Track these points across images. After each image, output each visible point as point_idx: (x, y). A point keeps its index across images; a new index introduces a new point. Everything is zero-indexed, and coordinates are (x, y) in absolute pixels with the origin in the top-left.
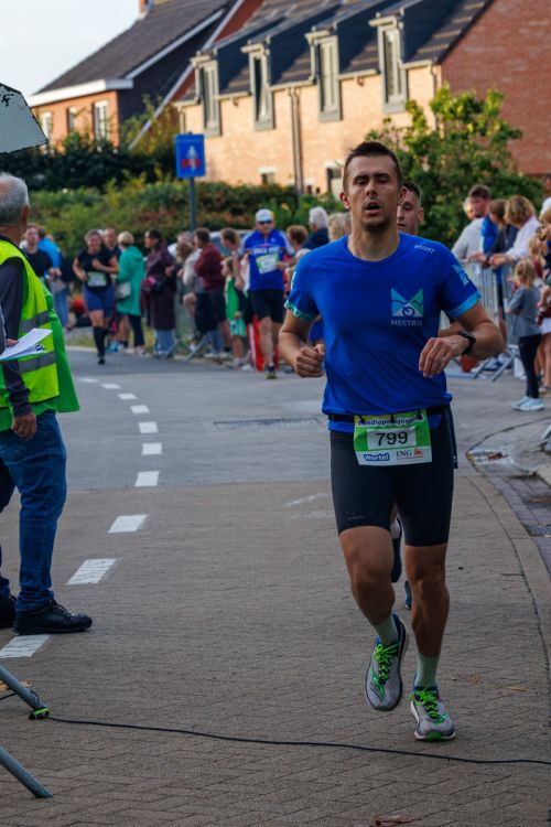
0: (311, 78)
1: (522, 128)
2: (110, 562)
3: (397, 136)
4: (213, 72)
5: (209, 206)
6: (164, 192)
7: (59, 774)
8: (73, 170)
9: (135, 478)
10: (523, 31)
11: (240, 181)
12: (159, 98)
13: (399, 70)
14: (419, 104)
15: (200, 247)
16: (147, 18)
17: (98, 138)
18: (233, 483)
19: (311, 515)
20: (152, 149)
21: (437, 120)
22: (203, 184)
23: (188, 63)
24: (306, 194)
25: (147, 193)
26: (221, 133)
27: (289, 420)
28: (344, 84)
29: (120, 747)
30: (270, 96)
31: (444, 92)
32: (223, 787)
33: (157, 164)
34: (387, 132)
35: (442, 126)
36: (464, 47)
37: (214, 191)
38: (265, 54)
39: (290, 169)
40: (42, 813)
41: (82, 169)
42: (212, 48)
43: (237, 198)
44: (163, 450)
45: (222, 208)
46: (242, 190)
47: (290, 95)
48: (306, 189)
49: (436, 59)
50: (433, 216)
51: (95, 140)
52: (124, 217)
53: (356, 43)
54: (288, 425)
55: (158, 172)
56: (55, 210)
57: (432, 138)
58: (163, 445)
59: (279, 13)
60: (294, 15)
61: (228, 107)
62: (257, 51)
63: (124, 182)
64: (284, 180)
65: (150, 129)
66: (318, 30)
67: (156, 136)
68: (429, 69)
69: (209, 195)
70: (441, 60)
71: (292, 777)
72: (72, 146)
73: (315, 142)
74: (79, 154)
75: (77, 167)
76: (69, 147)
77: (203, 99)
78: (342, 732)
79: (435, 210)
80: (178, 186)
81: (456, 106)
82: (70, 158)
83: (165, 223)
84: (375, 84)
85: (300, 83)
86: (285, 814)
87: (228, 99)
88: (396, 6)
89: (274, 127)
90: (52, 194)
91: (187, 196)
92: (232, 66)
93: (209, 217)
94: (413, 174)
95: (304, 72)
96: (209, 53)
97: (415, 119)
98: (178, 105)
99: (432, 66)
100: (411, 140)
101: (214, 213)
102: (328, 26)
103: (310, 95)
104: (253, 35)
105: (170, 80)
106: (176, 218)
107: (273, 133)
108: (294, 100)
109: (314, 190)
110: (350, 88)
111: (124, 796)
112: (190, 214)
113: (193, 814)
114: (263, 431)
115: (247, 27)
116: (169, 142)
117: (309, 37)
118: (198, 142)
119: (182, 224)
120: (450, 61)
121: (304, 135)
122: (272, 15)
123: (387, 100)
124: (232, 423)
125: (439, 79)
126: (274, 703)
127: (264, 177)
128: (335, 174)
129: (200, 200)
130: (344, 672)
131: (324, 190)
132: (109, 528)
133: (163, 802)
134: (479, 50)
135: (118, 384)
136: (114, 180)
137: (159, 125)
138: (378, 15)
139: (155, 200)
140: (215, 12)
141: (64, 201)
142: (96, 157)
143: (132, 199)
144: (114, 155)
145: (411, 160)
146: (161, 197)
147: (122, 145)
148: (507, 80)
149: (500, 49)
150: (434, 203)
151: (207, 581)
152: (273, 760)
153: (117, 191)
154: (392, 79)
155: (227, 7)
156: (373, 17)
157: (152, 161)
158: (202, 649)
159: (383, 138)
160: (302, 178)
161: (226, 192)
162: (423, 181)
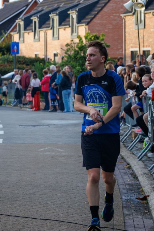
0: (50, 27)
1: (110, 44)
3: (74, 45)
4: (22, 24)
5: (20, 63)
6: (7, 58)
10: (112, 17)
11: (29, 56)
12: (6, 31)
13: (76, 26)
14: (81, 36)
16: (4, 8)
18: (24, 143)
19: (46, 154)
20: (4, 46)
21: (86, 41)
22: (18, 56)
23: (15, 21)
24: (48, 61)
25: (2, 58)
26: (24, 42)
27: (41, 126)
28: (60, 30)
30: (38, 32)
31: (88, 33)
33: (5, 50)
34: (72, 44)
35: (87, 43)
36: (95, 20)
37: (21, 58)
38: (37, 20)
39: (43, 53)
42: (22, 17)
43: (28, 61)
44: (4, 133)
45: (23, 64)
46: (29, 59)
47: (44, 32)
48: (48, 59)
49: (86, 23)
50: (84, 69)
53: (64, 18)
54: (40, 127)
55: (5, 53)
57: (85, 46)
58: (4, 131)
59: (42, 8)
60: (46, 9)
61: (26, 35)
62: (35, 19)
64: (42, 56)
65: (4, 40)
66: (53, 14)
67: (5, 42)
68: (84, 26)
69: (20, 60)
70: (88, 24)
73: (51, 46)
77: (19, 32)
78: (53, 217)
80: (11, 57)
81: (92, 37)
83: (7, 67)
84: (69, 30)
85: (47, 29)
87: (26, 32)
88: (75, 8)
89: (39, 41)
91: (14, 60)
92: (28, 23)
93: (19, 66)
94: (78, 56)
95: (48, 26)
96: (21, 19)
97: (80, 41)
98: (12, 33)
99: (85, 25)
100: (78, 47)
101: (21, 65)
102: (56, 13)
103: (50, 32)
104: (34, 14)
105: (10, 26)
106: (10, 66)
107: (39, 42)
108: (45, 33)
109: (50, 60)
110: (62, 31)
112: (14, 65)
114: (33, 128)
115: (33, 12)
116: (9, 44)
117: (50, 15)
118: (17, 44)
119: (12, 67)
120: (90, 24)
121: (48, 44)
122: (40, 9)
123: (72, 35)
124: (24, 126)
125: (87, 29)
126: (34, 208)
127: (36, 55)
128: (56, 55)
129: (17, 61)
130: (54, 200)
131: (53, 60)
134: (99, 21)
137: (6, 39)
138: (70, 10)
139: (4, 60)
140: (23, 7)
145: (78, 52)
146: (6, 60)
148: (106, 30)
149: (105, 22)
151: (16, 171)
152: (33, 224)
154: (73, 29)
155: (27, 6)
156: (69, 11)
157: (4, 49)
158: (14, 191)
159: (70, 46)
160: (47, 56)
161: (25, 59)
162: (81, 58)
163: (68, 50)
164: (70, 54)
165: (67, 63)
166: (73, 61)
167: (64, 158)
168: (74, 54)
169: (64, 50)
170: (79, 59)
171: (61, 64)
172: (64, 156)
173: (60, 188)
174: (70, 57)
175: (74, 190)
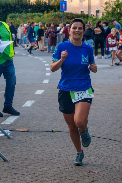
2: (33, 101)
3: (112, 3)
5: (68, 18)
7: (11, 155)
8: (37, 8)
9: (43, 81)
11: (76, 13)
15: (64, 27)
17: (43, 1)
20: (56, 4)
22: (67, 13)
25: (54, 15)
26: (72, 1)
29: (28, 149)
32: (52, 161)
34: (110, 2)
37: (69, 15)
39: (87, 10)
40: (5, 166)
41: (39, 8)
43: (75, 16)
44: (51, 75)
45: (71, 19)
46: (76, 15)
48: (91, 15)
51: (43, 2)
52: (48, 20)
55: (57, 10)
56: (32, 17)
57: (120, 4)
63: (49, 12)
64: (86, 13)
67: (57, 1)
69: (68, 15)
71: (69, 159)
72: (37, 3)
73: (93, 4)
74: (39, 5)
75: (38, 8)
76: (36, 3)
79: (120, 21)
80: (61, 13)
82: (37, 6)
83: (58, 21)
86: (67, 169)
89: (84, 0)
90: (32, 14)
91: (63, 16)
94: (115, 12)
100: (115, 4)
101: (69, 20)
106: (60, 20)
107: (84, 2)
109: (93, 15)
111: (27, 162)
112: (63, 19)
113: (43, 168)
118: (65, 3)
121: (91, 3)
126: (68, 139)
127: (82, 12)
128: (98, 12)
129: (66, 17)
131: (95, 14)
132: (34, 93)
133: (36, 164)
135: (43, 59)
136: (46, 11)
139: (56, 16)
141: (34, 15)
142: (42, 6)
143: (50, 16)
144: (47, 5)
145: (115, 9)
146: (57, 15)
147: (49, 3)
150: (120, 19)
151: (56, 107)
152: (66, 154)
153: (47, 14)
157: (56, 7)
158: (52, 124)
159: (109, 4)
160: (90, 12)
161: (72, 15)
162: (118, 14)
163: (107, 7)
164: (109, 10)
165: (106, 18)
166: (111, 17)
167: (98, 96)
168: (112, 11)
169: (104, 7)
170: (116, 15)
171: (101, 19)
172: (98, 94)
173: (92, 121)
174: (108, 13)
175: (104, 123)
